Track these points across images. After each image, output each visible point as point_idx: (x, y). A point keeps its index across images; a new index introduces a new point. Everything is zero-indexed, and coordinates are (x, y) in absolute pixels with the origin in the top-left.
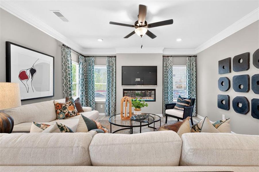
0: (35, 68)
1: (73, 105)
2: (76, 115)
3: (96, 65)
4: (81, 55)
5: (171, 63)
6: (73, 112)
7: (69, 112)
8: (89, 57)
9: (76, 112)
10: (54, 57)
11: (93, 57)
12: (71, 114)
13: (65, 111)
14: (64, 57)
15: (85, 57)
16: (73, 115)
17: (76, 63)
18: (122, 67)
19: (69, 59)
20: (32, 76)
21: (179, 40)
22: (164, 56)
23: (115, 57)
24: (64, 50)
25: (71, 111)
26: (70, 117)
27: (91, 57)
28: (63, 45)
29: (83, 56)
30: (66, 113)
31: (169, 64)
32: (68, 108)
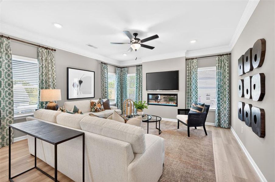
0: (82, 80)
1: (100, 103)
2: (102, 111)
3: (129, 74)
4: (118, 67)
5: (195, 66)
6: (99, 108)
7: (97, 108)
8: (124, 68)
9: (102, 109)
10: (94, 72)
11: (127, 67)
12: (98, 110)
13: (95, 107)
14: (102, 70)
15: (121, 68)
16: (100, 110)
17: (113, 74)
18: (146, 73)
19: (105, 72)
20: (80, 85)
21: (193, 42)
22: (188, 59)
23: (142, 65)
24: (102, 66)
25: (98, 108)
26: (98, 111)
27: (125, 67)
28: (101, 63)
29: (119, 67)
30: (96, 108)
31: (194, 67)
32: (97, 105)
